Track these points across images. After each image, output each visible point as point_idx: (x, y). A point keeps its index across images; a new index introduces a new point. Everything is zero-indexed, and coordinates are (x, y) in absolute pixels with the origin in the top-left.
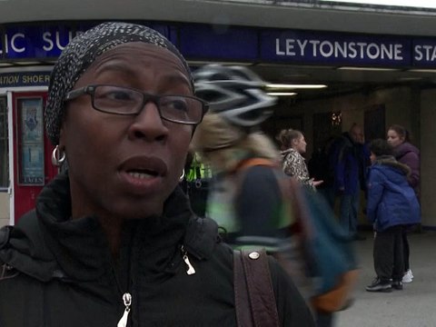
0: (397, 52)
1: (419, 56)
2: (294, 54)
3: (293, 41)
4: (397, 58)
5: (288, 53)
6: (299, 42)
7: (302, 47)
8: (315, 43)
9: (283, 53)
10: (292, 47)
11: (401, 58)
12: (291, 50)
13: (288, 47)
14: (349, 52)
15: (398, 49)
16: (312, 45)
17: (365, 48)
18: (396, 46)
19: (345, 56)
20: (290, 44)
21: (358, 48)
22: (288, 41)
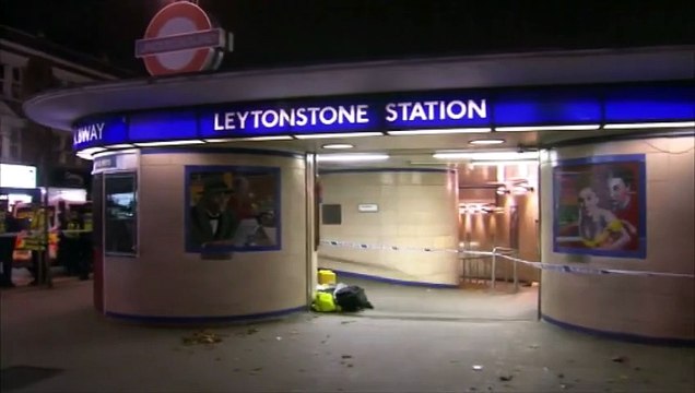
0: (360, 113)
1: (391, 116)
2: (233, 127)
3: (232, 114)
4: (360, 120)
5: (228, 127)
6: (239, 114)
7: (243, 120)
8: (256, 114)
9: (222, 128)
10: (231, 120)
11: (366, 120)
12: (230, 124)
13: (228, 121)
14: (297, 118)
15: (363, 110)
16: (254, 116)
17: (318, 113)
18: (360, 107)
19: (292, 124)
20: (230, 117)
21: (308, 115)
22: (228, 115)
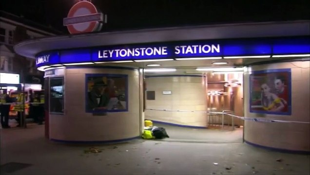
0: (163, 50)
1: (177, 51)
2: (107, 57)
3: (106, 51)
4: (163, 54)
5: (104, 57)
6: (109, 51)
7: (111, 53)
8: (117, 51)
9: (102, 57)
10: (106, 54)
11: (166, 54)
13: (104, 54)
14: (135, 53)
15: (165, 49)
17: (145, 50)
18: (163, 48)
19: (133, 55)
20: (106, 52)
21: (140, 51)
22: (104, 51)
